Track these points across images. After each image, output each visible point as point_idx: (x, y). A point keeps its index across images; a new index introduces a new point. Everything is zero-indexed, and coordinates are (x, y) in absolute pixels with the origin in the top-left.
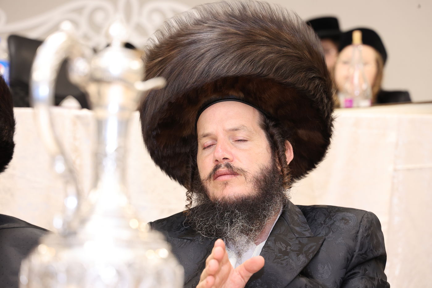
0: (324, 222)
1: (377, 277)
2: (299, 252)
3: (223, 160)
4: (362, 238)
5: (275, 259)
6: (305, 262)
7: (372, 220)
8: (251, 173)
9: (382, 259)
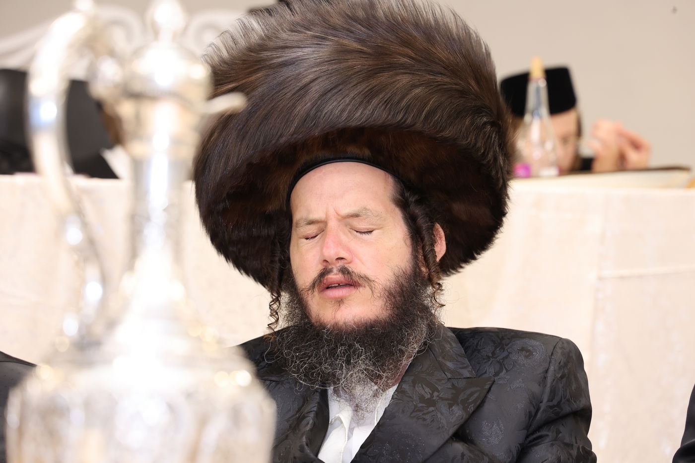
0: (492, 354)
1: (576, 443)
2: (453, 401)
3: (337, 261)
4: (554, 380)
5: (413, 411)
6: (462, 418)
7: (570, 351)
8: (380, 283)
9: (584, 415)
